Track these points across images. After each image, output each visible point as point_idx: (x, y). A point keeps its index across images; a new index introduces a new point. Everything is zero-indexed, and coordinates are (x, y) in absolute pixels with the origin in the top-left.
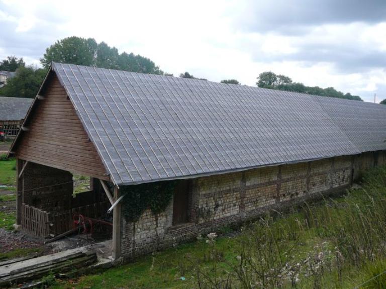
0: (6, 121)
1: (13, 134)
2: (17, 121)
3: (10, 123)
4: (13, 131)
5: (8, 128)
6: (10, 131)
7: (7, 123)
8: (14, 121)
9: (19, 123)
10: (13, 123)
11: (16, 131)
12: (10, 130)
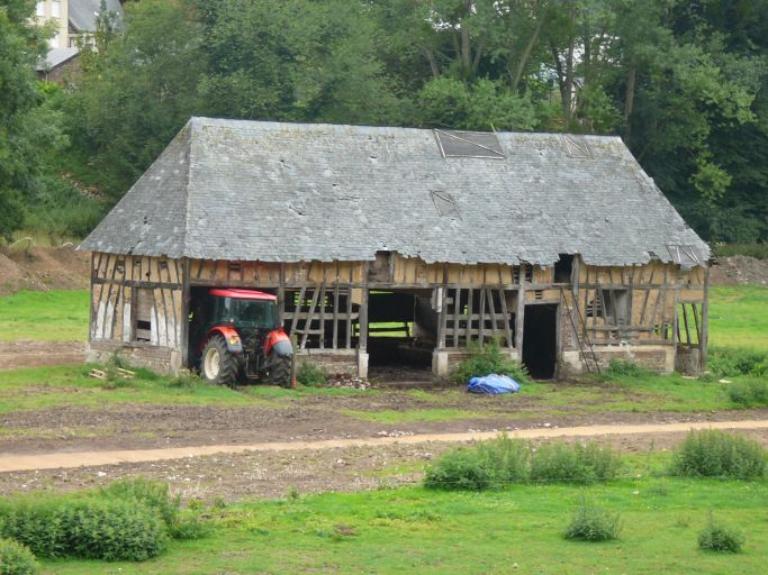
0: (296, 266)
1: (329, 345)
2: (351, 265)
3: (317, 277)
4: (329, 324)
5: (305, 309)
6: (315, 325)
7: (298, 279)
8: (337, 265)
9: (360, 276)
10: (331, 278)
11: (343, 324)
12: (312, 316)
